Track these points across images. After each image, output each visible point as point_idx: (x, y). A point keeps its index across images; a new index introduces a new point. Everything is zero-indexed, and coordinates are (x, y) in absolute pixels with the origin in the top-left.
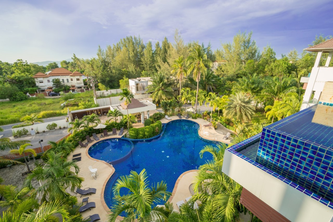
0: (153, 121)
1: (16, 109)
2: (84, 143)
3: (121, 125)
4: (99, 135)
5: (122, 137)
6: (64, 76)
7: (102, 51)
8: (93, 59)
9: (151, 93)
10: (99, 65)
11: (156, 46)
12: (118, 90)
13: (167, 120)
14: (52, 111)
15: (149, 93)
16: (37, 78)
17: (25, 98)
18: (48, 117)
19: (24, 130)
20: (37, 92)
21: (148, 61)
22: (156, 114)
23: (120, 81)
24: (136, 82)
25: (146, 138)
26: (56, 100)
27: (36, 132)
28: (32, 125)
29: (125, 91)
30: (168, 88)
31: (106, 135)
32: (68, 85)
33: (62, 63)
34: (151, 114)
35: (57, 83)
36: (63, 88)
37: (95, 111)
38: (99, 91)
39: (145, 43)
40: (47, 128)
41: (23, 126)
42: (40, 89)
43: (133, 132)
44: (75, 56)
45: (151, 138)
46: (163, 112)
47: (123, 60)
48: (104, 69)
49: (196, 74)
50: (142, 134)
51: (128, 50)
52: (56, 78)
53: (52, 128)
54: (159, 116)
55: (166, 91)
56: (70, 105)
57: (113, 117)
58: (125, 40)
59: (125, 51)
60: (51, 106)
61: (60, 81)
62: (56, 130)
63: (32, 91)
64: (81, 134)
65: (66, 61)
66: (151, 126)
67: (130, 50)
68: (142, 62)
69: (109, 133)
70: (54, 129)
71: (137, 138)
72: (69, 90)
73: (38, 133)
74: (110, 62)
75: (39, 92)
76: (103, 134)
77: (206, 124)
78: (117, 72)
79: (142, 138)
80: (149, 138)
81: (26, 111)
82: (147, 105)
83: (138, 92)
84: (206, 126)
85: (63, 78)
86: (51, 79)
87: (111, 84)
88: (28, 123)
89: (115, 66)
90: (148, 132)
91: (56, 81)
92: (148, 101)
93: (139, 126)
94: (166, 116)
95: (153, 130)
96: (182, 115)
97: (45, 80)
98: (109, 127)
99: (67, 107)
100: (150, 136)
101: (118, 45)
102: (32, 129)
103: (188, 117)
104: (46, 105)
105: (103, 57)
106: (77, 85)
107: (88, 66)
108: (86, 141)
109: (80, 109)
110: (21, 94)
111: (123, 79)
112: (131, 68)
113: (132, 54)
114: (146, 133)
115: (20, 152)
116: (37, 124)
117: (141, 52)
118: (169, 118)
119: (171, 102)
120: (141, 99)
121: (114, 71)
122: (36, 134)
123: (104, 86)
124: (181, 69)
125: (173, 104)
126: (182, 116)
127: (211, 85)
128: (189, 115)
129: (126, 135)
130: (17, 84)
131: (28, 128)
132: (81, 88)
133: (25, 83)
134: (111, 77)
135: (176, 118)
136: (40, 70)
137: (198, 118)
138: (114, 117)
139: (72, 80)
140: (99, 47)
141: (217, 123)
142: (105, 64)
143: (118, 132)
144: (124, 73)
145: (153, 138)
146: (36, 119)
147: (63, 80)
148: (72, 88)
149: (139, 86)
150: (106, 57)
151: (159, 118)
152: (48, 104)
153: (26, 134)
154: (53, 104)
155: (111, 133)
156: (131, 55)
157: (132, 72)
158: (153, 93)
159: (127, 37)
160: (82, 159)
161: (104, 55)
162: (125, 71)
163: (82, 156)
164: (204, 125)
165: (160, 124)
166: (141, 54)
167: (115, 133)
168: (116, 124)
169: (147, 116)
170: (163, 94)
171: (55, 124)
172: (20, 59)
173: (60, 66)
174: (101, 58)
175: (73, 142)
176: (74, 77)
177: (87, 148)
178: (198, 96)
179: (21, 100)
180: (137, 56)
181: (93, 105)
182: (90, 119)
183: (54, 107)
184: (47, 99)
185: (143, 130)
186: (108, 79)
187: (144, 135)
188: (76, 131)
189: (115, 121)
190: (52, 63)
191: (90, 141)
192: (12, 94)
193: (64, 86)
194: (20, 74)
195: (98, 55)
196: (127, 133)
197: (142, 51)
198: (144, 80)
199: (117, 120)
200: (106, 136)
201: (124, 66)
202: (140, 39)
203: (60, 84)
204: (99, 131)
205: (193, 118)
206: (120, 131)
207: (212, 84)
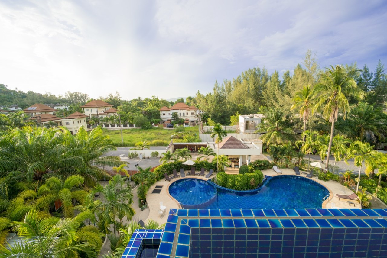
0: (253, 169)
1: (141, 135)
2: (170, 176)
3: (211, 166)
4: (186, 172)
5: (208, 180)
6: (182, 110)
7: (218, 85)
8: (209, 94)
9: (264, 134)
10: (213, 100)
11: (284, 76)
12: (227, 126)
13: (274, 172)
14: (161, 141)
15: (261, 134)
16: (162, 111)
17: (150, 127)
18: (157, 146)
19: (135, 153)
20: (159, 123)
21: (271, 95)
22: (258, 161)
23: (231, 117)
24: (245, 119)
25: (235, 189)
26: (170, 132)
27: (143, 157)
28: (142, 150)
29: (217, 128)
30: (287, 129)
31: (193, 173)
32: (184, 119)
33: (187, 99)
34: (252, 161)
35: (175, 116)
36: (179, 121)
37: (195, 146)
38: (207, 127)
39: (270, 74)
40: (151, 155)
41: (136, 150)
42: (162, 120)
43: (221, 177)
44: (198, 93)
45: (242, 191)
46: (271, 161)
47: (241, 95)
48: (218, 103)
49: (330, 111)
50: (231, 183)
51: (248, 84)
52: (175, 112)
53: (155, 155)
54: (263, 164)
55: (284, 133)
56: (177, 137)
57: (204, 155)
58: (247, 72)
59: (245, 84)
60: (164, 137)
61: (177, 114)
62: (157, 158)
63: (156, 122)
64: (169, 167)
65: (191, 97)
66: (246, 175)
67: (250, 83)
68: (263, 96)
69: (196, 172)
70: (156, 157)
71: (224, 186)
72: (183, 123)
73: (144, 158)
74: (226, 97)
75: (161, 123)
76: (190, 171)
77: (345, 193)
78: (231, 107)
79: (231, 187)
80: (240, 190)
81: (146, 138)
82: (249, 148)
83: (247, 130)
84: (341, 197)
85: (180, 112)
86: (171, 112)
87: (222, 120)
88: (139, 148)
89: (231, 101)
90: (239, 182)
91: (174, 114)
92: (253, 143)
93: (234, 172)
94: (275, 167)
95: (248, 181)
96: (302, 170)
97: (167, 113)
98: (198, 166)
99: (175, 138)
100: (242, 189)
101: (238, 78)
102: (141, 154)
103: (310, 175)
104: (161, 134)
105: (219, 92)
106: (191, 119)
107: (202, 100)
108: (172, 175)
109: (184, 142)
110: (149, 124)
111: (235, 115)
112: (249, 103)
113: (252, 87)
114: (236, 183)
115: (117, 170)
116: (145, 149)
117: (265, 85)
118: (279, 171)
119: (285, 148)
120: (248, 140)
121: (228, 106)
122: (143, 158)
123: (213, 121)
124: (307, 103)
125: (287, 151)
126: (301, 172)
127: (372, 129)
128: (314, 172)
129: (213, 179)
130: (148, 115)
131: (138, 152)
132: (194, 122)
133: (153, 114)
134: (224, 112)
135: (290, 172)
136: (166, 104)
137: (331, 181)
138: (206, 156)
139: (187, 114)
140: (216, 82)
141: (369, 197)
142: (220, 99)
143: (206, 173)
144: (239, 108)
145: (246, 191)
146: (146, 145)
147: (180, 113)
148: (186, 122)
149: (249, 124)
150: (221, 92)
151: (262, 167)
152: (163, 134)
153: (136, 157)
154: (166, 135)
155: (199, 172)
156: (251, 89)
157: (249, 107)
158: (265, 134)
159: (250, 69)
160: (161, 192)
161: (220, 90)
162: (241, 106)
163: (162, 189)
164: (338, 195)
165: (259, 175)
166: (263, 87)
167: (202, 174)
168: (206, 164)
169: (247, 161)
170: (278, 136)
171: (157, 152)
172: (154, 96)
173: (185, 101)
174: (216, 93)
175: (160, 172)
176: (189, 111)
177: (170, 182)
178: (333, 145)
179: (147, 129)
180: (259, 89)
181: (196, 140)
182: (181, 153)
183: (166, 137)
184: (164, 130)
185: (234, 177)
186: (220, 114)
187: (234, 185)
188: (165, 162)
189: (206, 160)
190: (180, 98)
191: (176, 176)
192: (143, 123)
193: (180, 120)
194: (151, 107)
195: (214, 90)
196: (215, 177)
197: (265, 83)
198: (257, 117)
199: (209, 159)
200: (193, 175)
201: (241, 101)
202: (264, 70)
203: (177, 117)
204: (187, 168)
205: (320, 178)
206: (209, 172)
207: (375, 128)
